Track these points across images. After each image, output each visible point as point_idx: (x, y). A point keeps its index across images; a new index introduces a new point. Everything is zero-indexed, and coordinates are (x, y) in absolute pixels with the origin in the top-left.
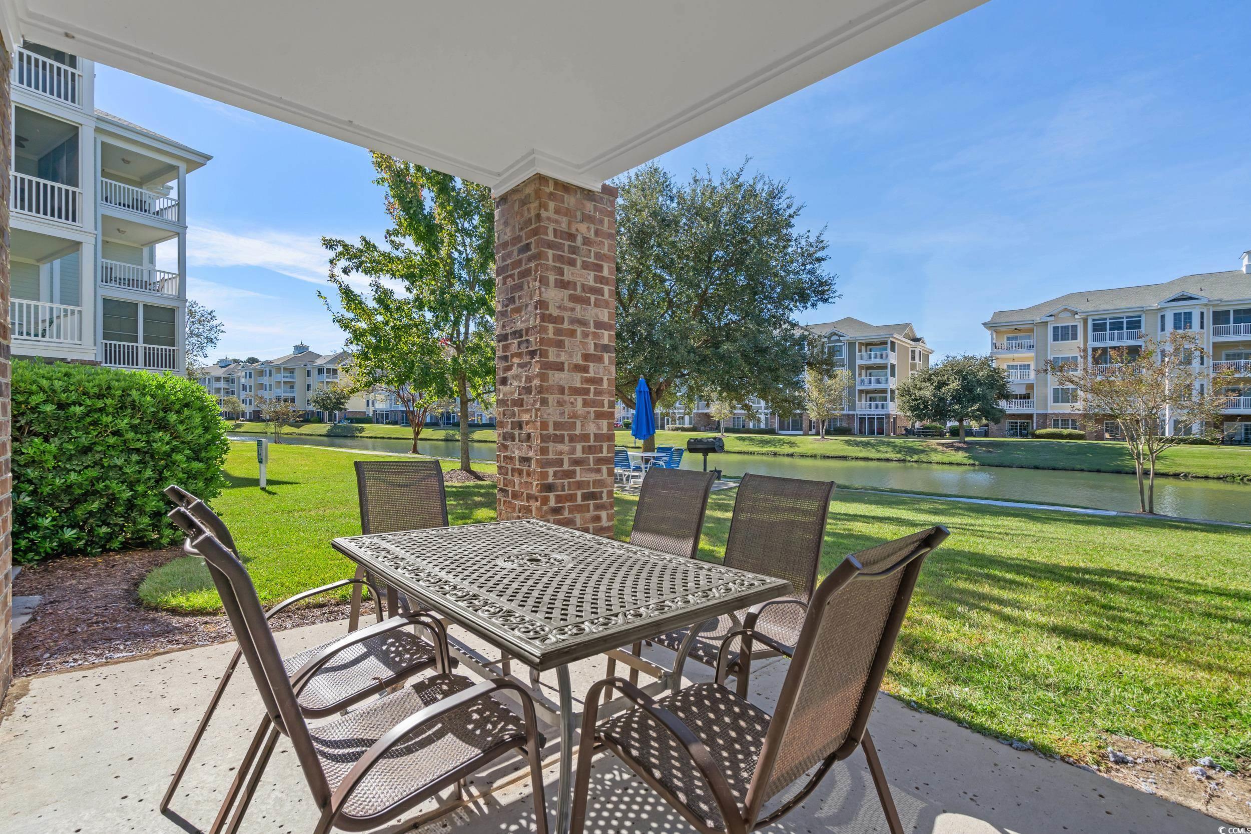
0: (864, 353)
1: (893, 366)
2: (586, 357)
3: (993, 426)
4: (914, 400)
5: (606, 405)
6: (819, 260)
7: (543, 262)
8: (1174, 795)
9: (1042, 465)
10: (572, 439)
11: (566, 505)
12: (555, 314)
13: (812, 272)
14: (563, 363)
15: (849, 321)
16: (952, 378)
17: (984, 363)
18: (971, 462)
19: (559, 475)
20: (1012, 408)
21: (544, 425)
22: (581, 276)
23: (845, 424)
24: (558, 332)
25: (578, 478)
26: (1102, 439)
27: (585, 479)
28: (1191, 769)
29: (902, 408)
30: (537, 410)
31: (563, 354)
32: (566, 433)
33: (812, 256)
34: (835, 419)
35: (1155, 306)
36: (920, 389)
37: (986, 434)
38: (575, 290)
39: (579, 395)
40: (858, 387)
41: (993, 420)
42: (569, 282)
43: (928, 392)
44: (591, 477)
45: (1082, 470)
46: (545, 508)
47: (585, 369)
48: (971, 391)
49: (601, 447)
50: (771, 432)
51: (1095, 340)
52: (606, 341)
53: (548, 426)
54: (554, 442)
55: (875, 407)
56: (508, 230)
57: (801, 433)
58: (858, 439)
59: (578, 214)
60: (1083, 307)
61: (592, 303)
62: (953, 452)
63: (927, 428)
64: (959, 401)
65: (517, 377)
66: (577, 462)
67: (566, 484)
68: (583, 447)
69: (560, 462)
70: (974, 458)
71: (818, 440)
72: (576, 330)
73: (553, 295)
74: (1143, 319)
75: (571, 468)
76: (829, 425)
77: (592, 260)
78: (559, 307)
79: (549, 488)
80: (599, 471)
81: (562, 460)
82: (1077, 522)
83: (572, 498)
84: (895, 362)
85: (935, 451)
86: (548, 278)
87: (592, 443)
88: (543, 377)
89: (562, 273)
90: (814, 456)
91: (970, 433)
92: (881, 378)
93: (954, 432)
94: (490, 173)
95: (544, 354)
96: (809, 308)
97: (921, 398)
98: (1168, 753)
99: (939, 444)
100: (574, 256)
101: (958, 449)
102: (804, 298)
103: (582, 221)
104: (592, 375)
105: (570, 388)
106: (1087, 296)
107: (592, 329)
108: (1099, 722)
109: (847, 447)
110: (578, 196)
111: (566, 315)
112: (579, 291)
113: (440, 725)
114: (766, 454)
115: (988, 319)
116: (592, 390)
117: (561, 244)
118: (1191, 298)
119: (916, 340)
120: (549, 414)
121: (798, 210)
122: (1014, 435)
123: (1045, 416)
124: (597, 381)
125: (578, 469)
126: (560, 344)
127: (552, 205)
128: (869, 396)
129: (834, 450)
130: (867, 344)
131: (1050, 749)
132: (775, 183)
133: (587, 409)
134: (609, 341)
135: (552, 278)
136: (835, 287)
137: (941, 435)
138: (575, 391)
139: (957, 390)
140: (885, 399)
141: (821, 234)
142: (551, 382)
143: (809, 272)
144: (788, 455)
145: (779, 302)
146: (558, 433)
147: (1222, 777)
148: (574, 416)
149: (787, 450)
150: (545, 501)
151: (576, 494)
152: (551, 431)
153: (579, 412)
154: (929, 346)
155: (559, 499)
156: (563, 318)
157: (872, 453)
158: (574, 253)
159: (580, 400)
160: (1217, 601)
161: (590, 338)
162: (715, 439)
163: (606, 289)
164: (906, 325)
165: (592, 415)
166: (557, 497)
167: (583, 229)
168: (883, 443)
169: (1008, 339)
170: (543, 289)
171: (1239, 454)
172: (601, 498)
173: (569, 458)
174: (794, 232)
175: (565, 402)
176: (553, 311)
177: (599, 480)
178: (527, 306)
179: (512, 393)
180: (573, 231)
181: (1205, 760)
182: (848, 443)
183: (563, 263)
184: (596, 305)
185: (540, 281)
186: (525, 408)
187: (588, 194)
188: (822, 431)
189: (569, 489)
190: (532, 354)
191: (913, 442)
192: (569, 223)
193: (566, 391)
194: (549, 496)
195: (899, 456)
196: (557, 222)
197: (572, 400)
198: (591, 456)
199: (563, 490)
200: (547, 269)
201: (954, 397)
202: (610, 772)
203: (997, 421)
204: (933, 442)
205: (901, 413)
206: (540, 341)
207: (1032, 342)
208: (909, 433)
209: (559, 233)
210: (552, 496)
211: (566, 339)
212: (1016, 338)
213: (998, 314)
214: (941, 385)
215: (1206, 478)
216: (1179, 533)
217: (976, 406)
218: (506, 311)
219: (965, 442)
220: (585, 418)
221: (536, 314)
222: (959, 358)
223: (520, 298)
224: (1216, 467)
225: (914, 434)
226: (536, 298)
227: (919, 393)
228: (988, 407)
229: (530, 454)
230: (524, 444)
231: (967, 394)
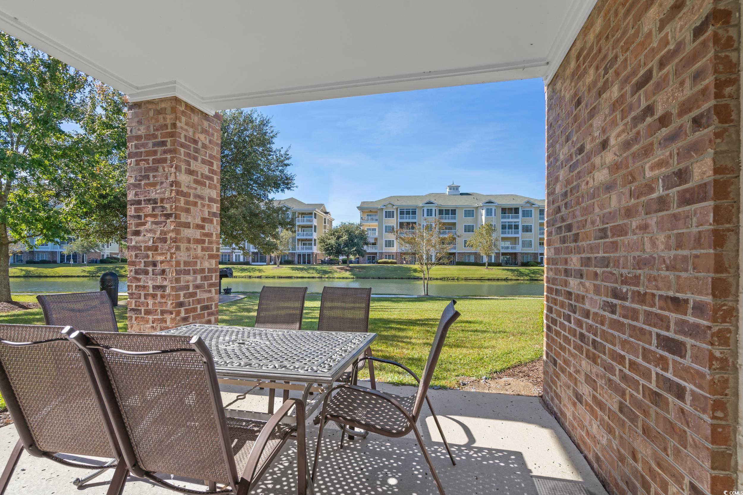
0: (300, 218)
1: (315, 226)
2: (204, 220)
3: (361, 258)
4: (327, 245)
5: (215, 250)
6: (287, 165)
7: (178, 156)
8: (480, 390)
9: (381, 277)
10: (195, 272)
11: (191, 315)
12: (185, 191)
13: (282, 171)
14: (189, 223)
15: (292, 200)
16: (344, 234)
17: (358, 227)
18: (352, 276)
19: (187, 296)
20: (369, 249)
21: (178, 263)
22: (201, 168)
23: (290, 259)
24: (187, 203)
25: (198, 297)
26: (403, 264)
27: (202, 297)
28: (482, 381)
29: (321, 250)
30: (172, 254)
31: (189, 217)
32: (191, 268)
33: (283, 162)
34: (284, 256)
35: (421, 205)
36: (329, 239)
37: (358, 263)
38: (197, 176)
39: (199, 244)
40: (297, 237)
41: (361, 255)
42: (193, 171)
43: (333, 241)
44: (206, 296)
45: (396, 278)
46: (178, 318)
47: (203, 227)
48: (352, 241)
49: (212, 276)
50: (247, 263)
51: (400, 218)
52: (215, 210)
53: (180, 264)
54: (184, 275)
55: (306, 249)
56: (142, 128)
57: (265, 264)
58: (298, 266)
59: (200, 128)
60: (397, 203)
61: (207, 186)
62: (344, 272)
63: (331, 260)
64: (347, 246)
65: (150, 231)
66: (197, 287)
67: (191, 301)
68: (201, 277)
69: (187, 287)
70: (353, 275)
71: (276, 268)
72: (197, 202)
73: (184, 178)
74: (417, 210)
75: (194, 291)
76: (281, 259)
77: (207, 158)
78: (188, 187)
79: (181, 304)
80: (210, 291)
81: (188, 286)
82: (409, 301)
83: (195, 310)
84: (316, 225)
85: (336, 272)
86: (181, 167)
87: (206, 274)
88: (178, 232)
89: (189, 165)
90: (273, 277)
91: (351, 262)
92: (309, 233)
93: (344, 262)
94: (131, 85)
95: (177, 217)
96: (280, 192)
97: (330, 244)
98: (474, 378)
99: (338, 268)
100: (197, 154)
101: (346, 270)
102: (277, 186)
103: (202, 133)
104: (207, 231)
105: (194, 239)
106: (398, 198)
107: (207, 202)
108: (453, 374)
109: (291, 271)
110: (199, 116)
111: (192, 192)
112: (199, 178)
113: (236, 440)
114: (245, 277)
115: (359, 205)
116: (207, 241)
117: (189, 145)
118: (432, 203)
119: (327, 213)
120: (181, 256)
121: (276, 134)
122: (370, 263)
123: (382, 253)
124: (210, 235)
125: (198, 291)
126: (188, 211)
127: (183, 119)
128: (303, 242)
129: (285, 273)
130: (302, 214)
131: (445, 386)
132: (265, 116)
133: (204, 253)
134: (217, 210)
135: (183, 167)
136: (294, 182)
137: (338, 263)
138: (197, 241)
139: (346, 240)
140: (311, 244)
141: (287, 151)
142: (182, 235)
143: (280, 171)
144: (258, 277)
145: (262, 186)
146: (186, 268)
147: (489, 381)
148: (196, 257)
149: (257, 274)
150: (178, 313)
151: (197, 307)
152: (182, 267)
153: (199, 255)
154: (332, 216)
155: (187, 311)
156: (190, 194)
157: (305, 274)
158: (197, 152)
159: (200, 247)
160: (463, 325)
161: (206, 207)
162: (227, 269)
163: (215, 177)
164: (322, 205)
165: (207, 257)
166: (186, 310)
167: (202, 138)
168: (311, 268)
169: (367, 215)
170: (177, 174)
171: (446, 269)
172: (211, 308)
173: (193, 285)
174: (274, 147)
175: (191, 248)
176: (185, 189)
177: (210, 297)
178: (162, 183)
179: (145, 242)
180: (196, 138)
181: (484, 377)
182: (293, 269)
183: (190, 158)
184: (209, 187)
185: (176, 168)
186: (159, 251)
187: (206, 116)
188: (278, 262)
189: (193, 305)
190: (168, 216)
191: (326, 267)
192: (194, 133)
193: (192, 241)
194: (181, 310)
195: (319, 275)
196: (186, 130)
197: (195, 247)
198: (206, 282)
199: (189, 305)
200: (180, 161)
201: (345, 244)
202: (290, 449)
203: (363, 256)
204: (335, 267)
205: (319, 252)
206: (175, 208)
207: (377, 217)
208: (323, 262)
209: (188, 139)
210: (182, 309)
211: (192, 207)
212: (370, 215)
213: (363, 203)
214: (339, 237)
215: (437, 279)
216: (441, 302)
217: (354, 249)
218: (140, 184)
219: (349, 267)
220: (202, 258)
221: (172, 190)
222: (347, 224)
223: (154, 177)
224: (440, 274)
225: (325, 263)
226: (172, 179)
227: (328, 242)
228: (359, 249)
229: (165, 283)
230: (158, 277)
231: (350, 243)
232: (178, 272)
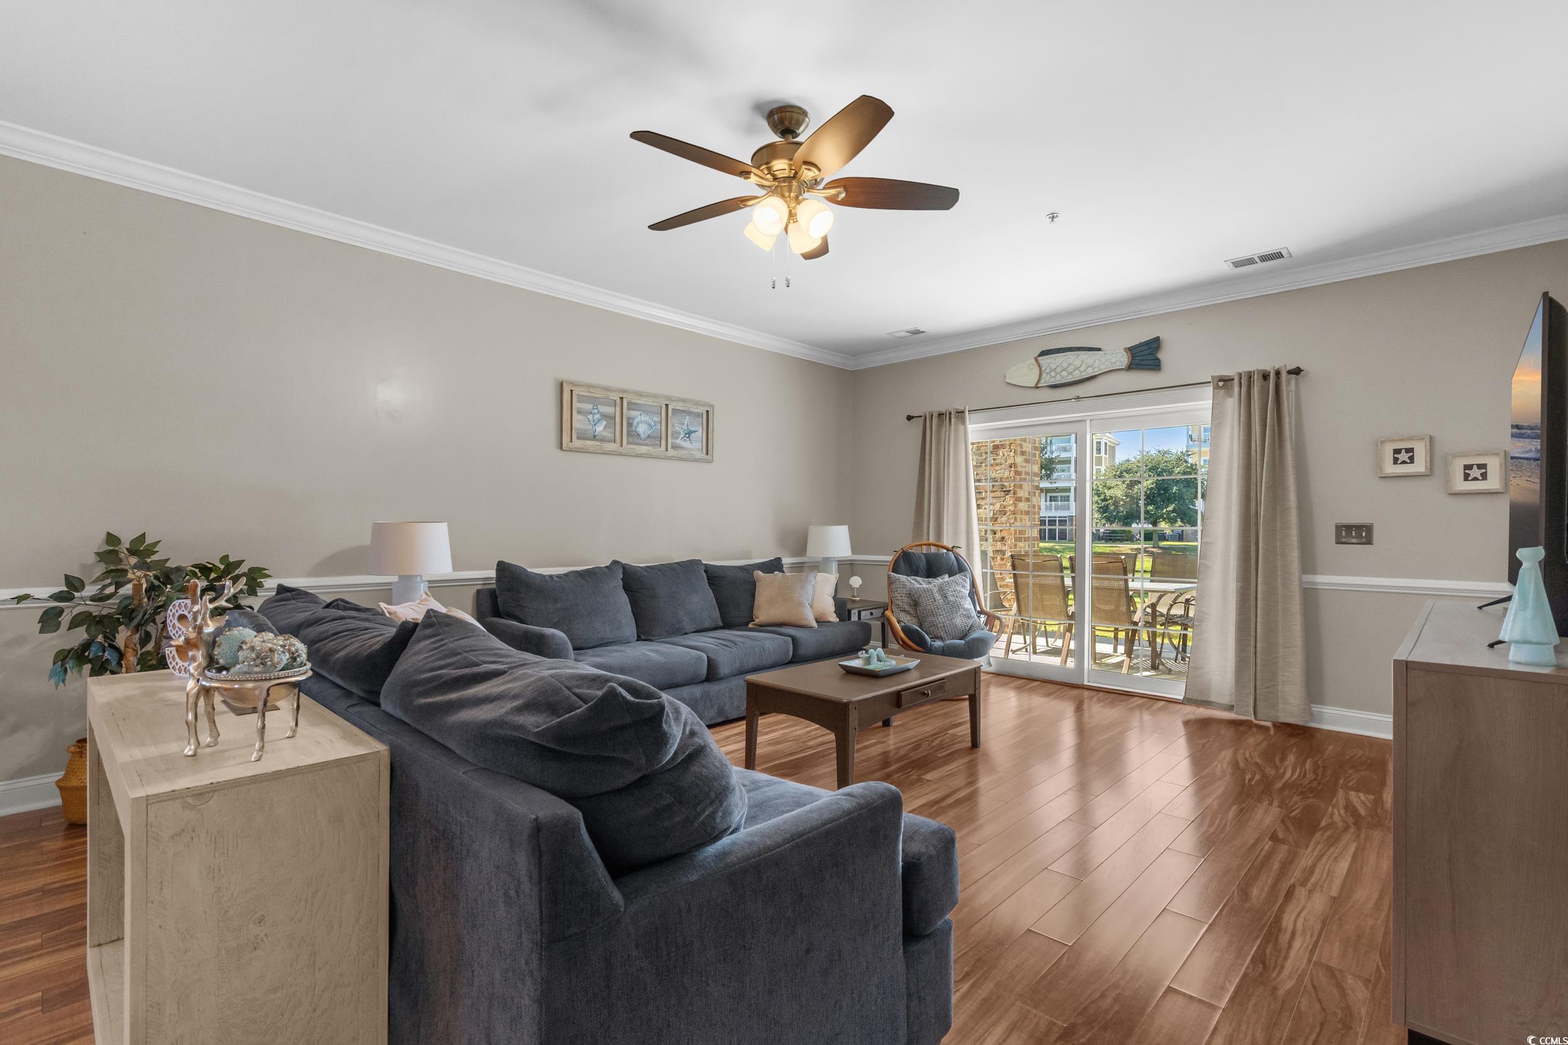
3: (1188, 530)
4: (1103, 500)
16: (1146, 476)
17: (1181, 459)
36: (1110, 488)
37: (1180, 538)
41: (1190, 522)
43: (1119, 491)
48: (1166, 490)
55: (1057, 509)
63: (1113, 532)
64: (1153, 502)
91: (1163, 537)
93: (1148, 537)
97: (1111, 498)
99: (1130, 550)
101: (1151, 555)
128: (1049, 495)
137: (1130, 539)
139: (1152, 488)
140: (1068, 499)
168: (1068, 550)
201: (1148, 497)
214: (1131, 485)
217: (1170, 508)
219: (1160, 548)
222: (1153, 453)
226: (1010, 461)
227: (1108, 493)
228: (1184, 508)
229: (1004, 548)
230: (998, 543)
231: (1160, 495)
232: (1016, 539)
